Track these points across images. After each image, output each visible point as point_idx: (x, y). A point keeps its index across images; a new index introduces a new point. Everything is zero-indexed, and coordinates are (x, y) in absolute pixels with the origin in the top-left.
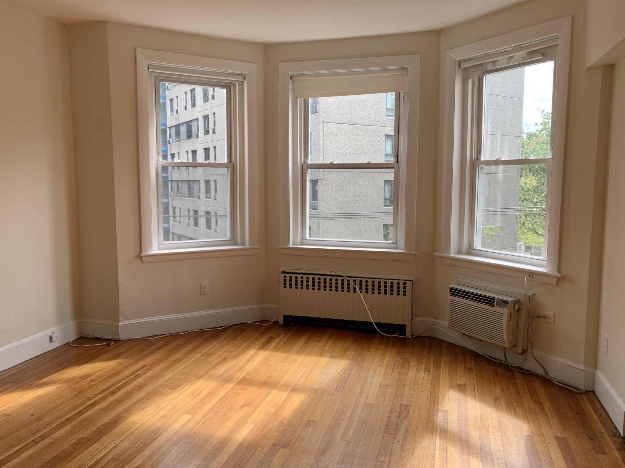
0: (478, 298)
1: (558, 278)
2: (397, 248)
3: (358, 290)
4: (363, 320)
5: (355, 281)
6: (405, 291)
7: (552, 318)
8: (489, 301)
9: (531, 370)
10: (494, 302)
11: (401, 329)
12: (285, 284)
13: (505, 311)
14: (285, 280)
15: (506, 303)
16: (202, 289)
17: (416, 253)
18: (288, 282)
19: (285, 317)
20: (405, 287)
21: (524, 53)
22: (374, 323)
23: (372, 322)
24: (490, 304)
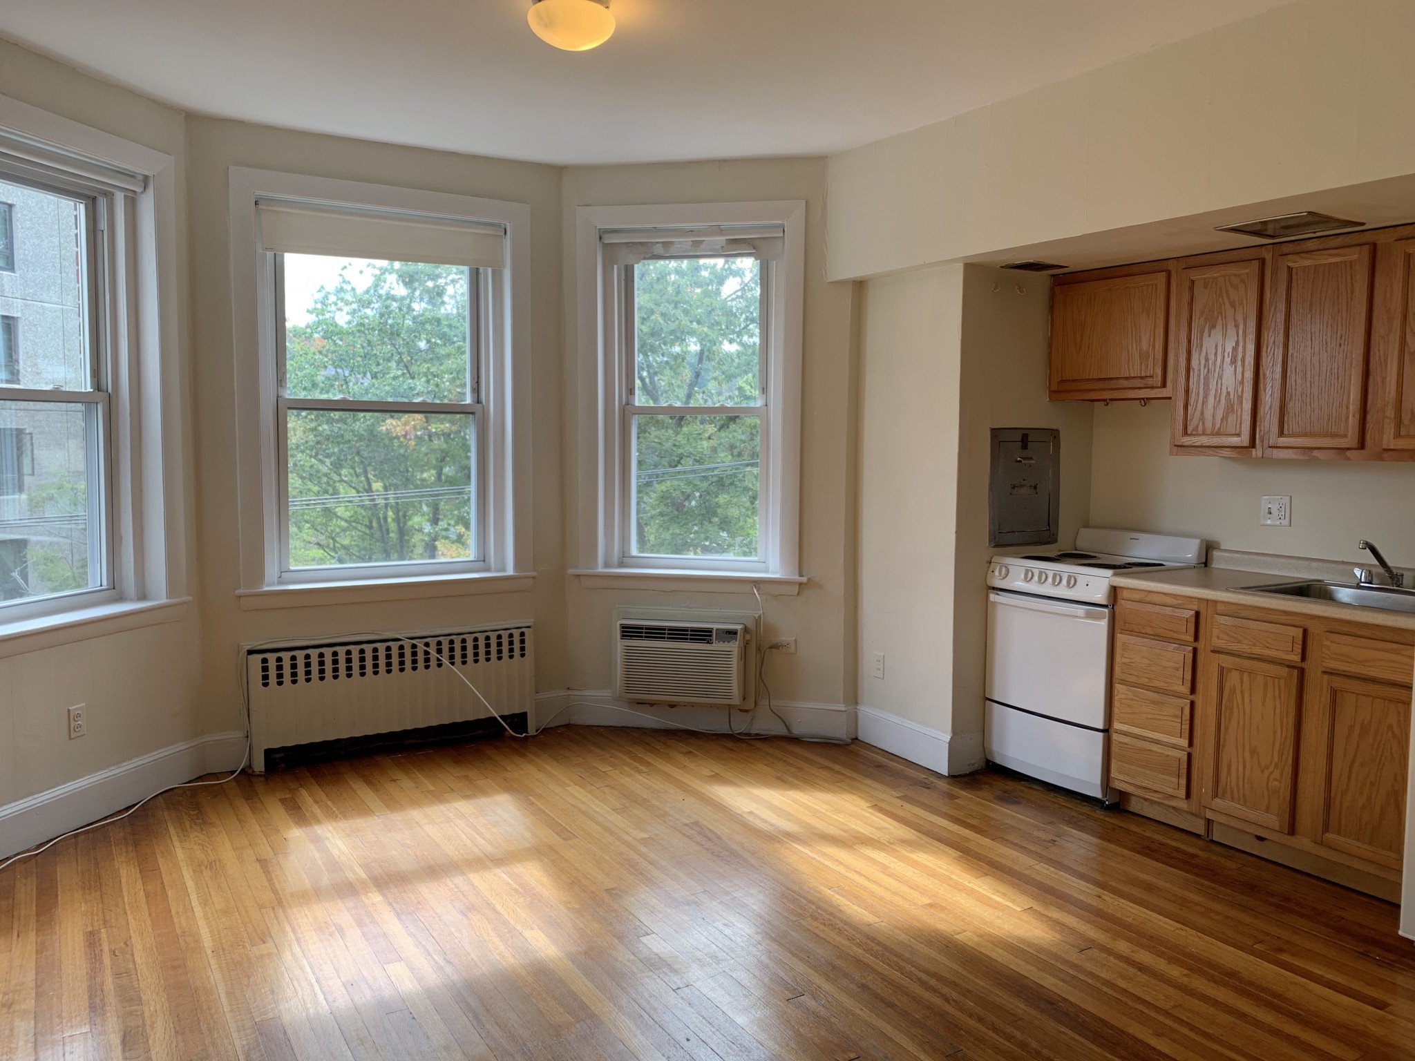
0: (678, 634)
1: (801, 584)
2: (488, 570)
3: (446, 661)
4: (447, 722)
5: (427, 645)
6: (523, 649)
7: (793, 646)
8: (703, 635)
9: (763, 733)
10: (711, 636)
11: (519, 721)
12: (265, 677)
13: (734, 647)
14: (265, 669)
15: (733, 633)
16: (73, 724)
17: (534, 574)
18: (273, 673)
19: (269, 753)
20: (522, 642)
21: (721, 239)
22: (500, 717)
23: (495, 718)
24: (705, 640)
